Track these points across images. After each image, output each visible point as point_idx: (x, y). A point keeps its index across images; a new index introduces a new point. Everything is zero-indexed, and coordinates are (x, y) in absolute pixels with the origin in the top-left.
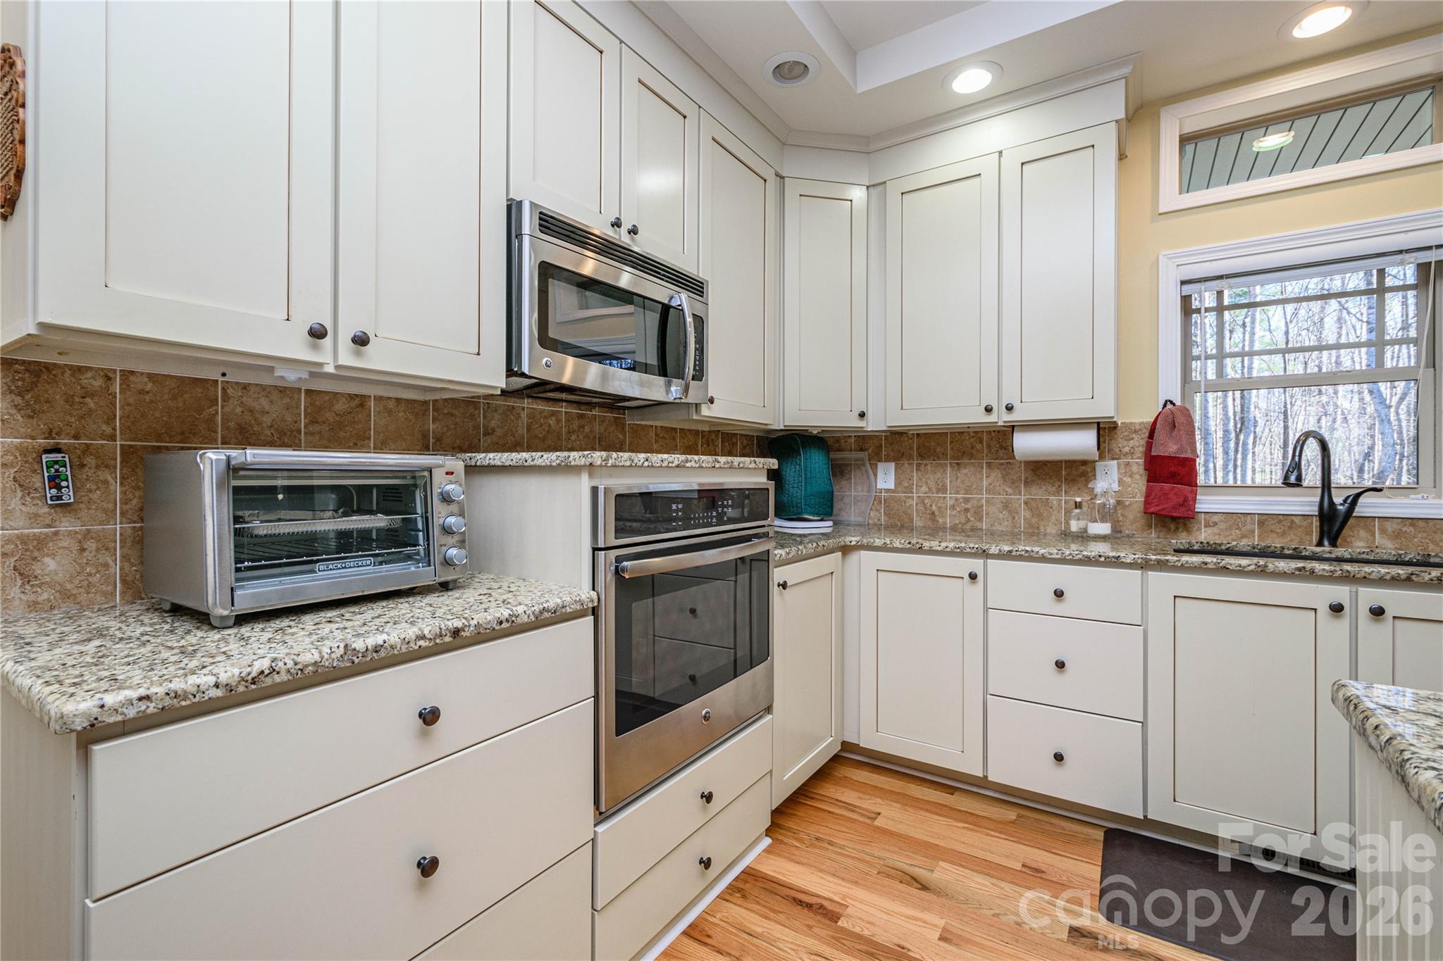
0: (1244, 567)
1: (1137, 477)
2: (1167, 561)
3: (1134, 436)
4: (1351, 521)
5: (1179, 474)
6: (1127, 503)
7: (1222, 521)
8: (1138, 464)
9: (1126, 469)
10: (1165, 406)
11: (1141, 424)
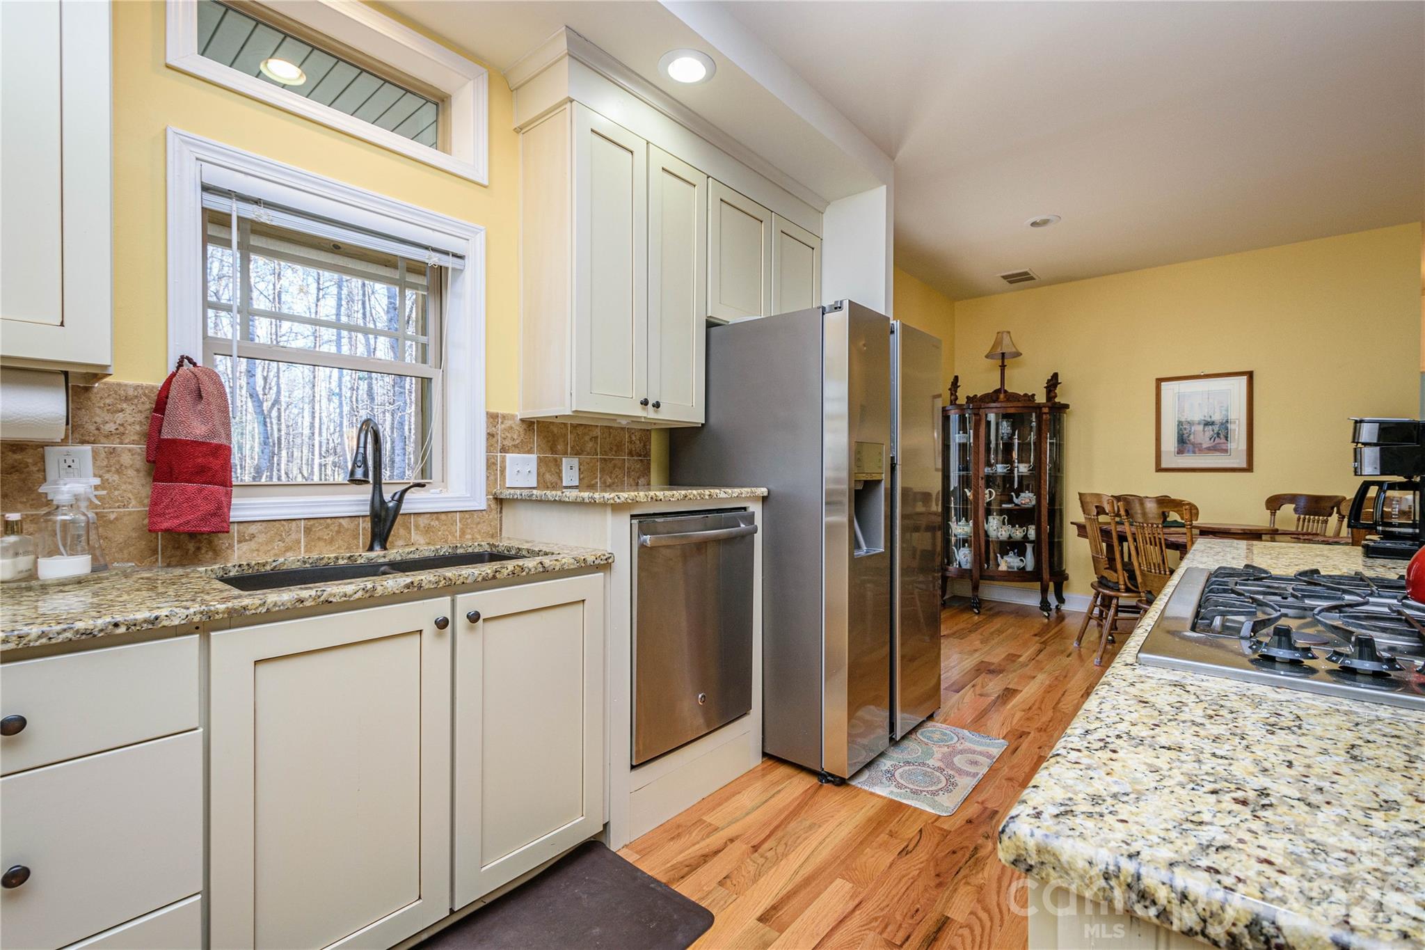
0: (350, 596)
1: (131, 472)
2: (245, 608)
3: (125, 406)
4: (399, 518)
5: (210, 469)
6: (112, 517)
7: (260, 532)
8: (132, 452)
9: (108, 464)
10: (180, 364)
11: (136, 388)
